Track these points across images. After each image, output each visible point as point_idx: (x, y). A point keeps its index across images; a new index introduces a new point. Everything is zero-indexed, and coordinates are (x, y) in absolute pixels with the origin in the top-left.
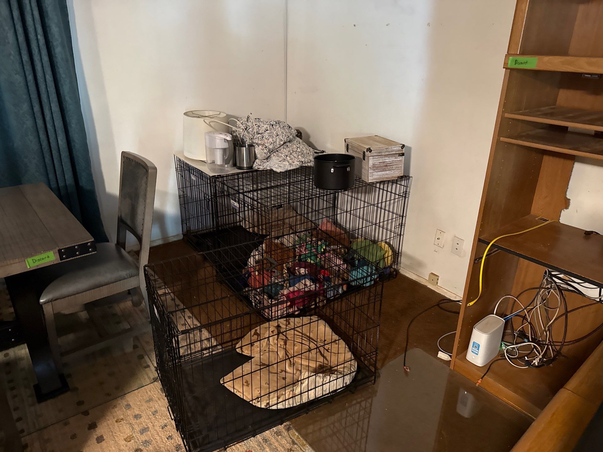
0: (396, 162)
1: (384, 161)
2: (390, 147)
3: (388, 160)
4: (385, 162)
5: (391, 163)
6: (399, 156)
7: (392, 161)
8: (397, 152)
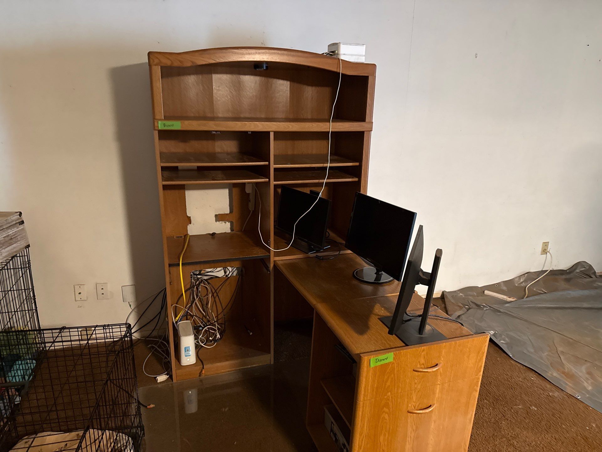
0: (19, 232)
1: (7, 234)
2: (9, 218)
3: (11, 232)
4: (9, 235)
5: (14, 235)
6: (20, 225)
7: (15, 232)
8: (17, 222)
